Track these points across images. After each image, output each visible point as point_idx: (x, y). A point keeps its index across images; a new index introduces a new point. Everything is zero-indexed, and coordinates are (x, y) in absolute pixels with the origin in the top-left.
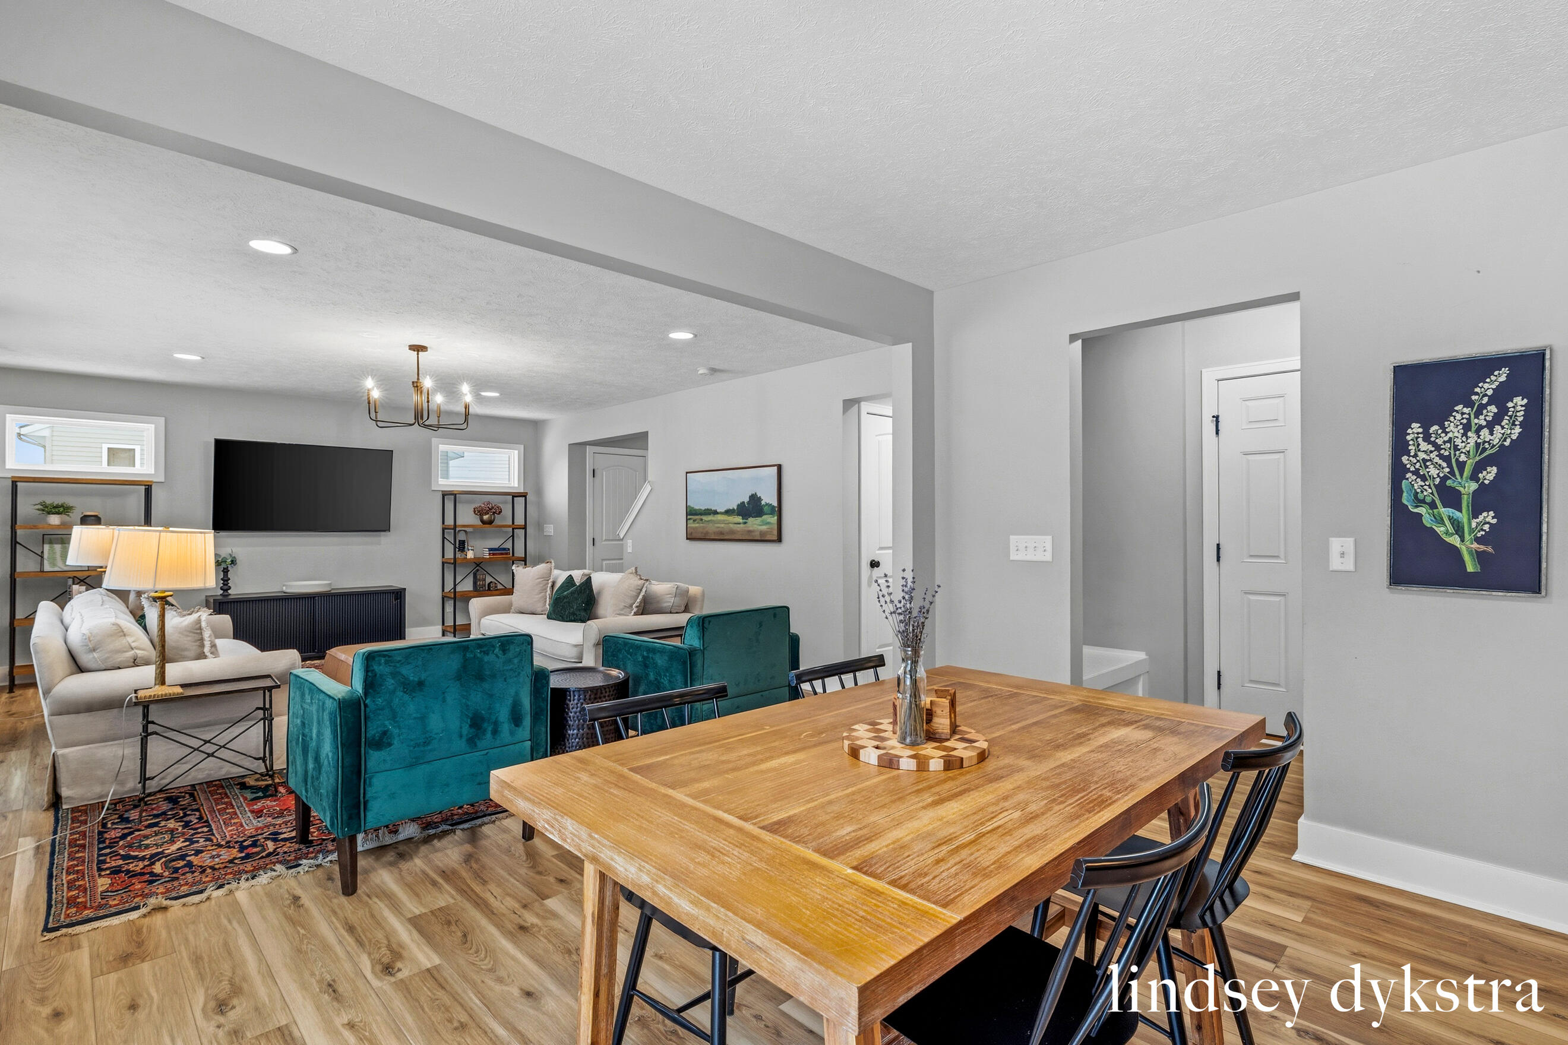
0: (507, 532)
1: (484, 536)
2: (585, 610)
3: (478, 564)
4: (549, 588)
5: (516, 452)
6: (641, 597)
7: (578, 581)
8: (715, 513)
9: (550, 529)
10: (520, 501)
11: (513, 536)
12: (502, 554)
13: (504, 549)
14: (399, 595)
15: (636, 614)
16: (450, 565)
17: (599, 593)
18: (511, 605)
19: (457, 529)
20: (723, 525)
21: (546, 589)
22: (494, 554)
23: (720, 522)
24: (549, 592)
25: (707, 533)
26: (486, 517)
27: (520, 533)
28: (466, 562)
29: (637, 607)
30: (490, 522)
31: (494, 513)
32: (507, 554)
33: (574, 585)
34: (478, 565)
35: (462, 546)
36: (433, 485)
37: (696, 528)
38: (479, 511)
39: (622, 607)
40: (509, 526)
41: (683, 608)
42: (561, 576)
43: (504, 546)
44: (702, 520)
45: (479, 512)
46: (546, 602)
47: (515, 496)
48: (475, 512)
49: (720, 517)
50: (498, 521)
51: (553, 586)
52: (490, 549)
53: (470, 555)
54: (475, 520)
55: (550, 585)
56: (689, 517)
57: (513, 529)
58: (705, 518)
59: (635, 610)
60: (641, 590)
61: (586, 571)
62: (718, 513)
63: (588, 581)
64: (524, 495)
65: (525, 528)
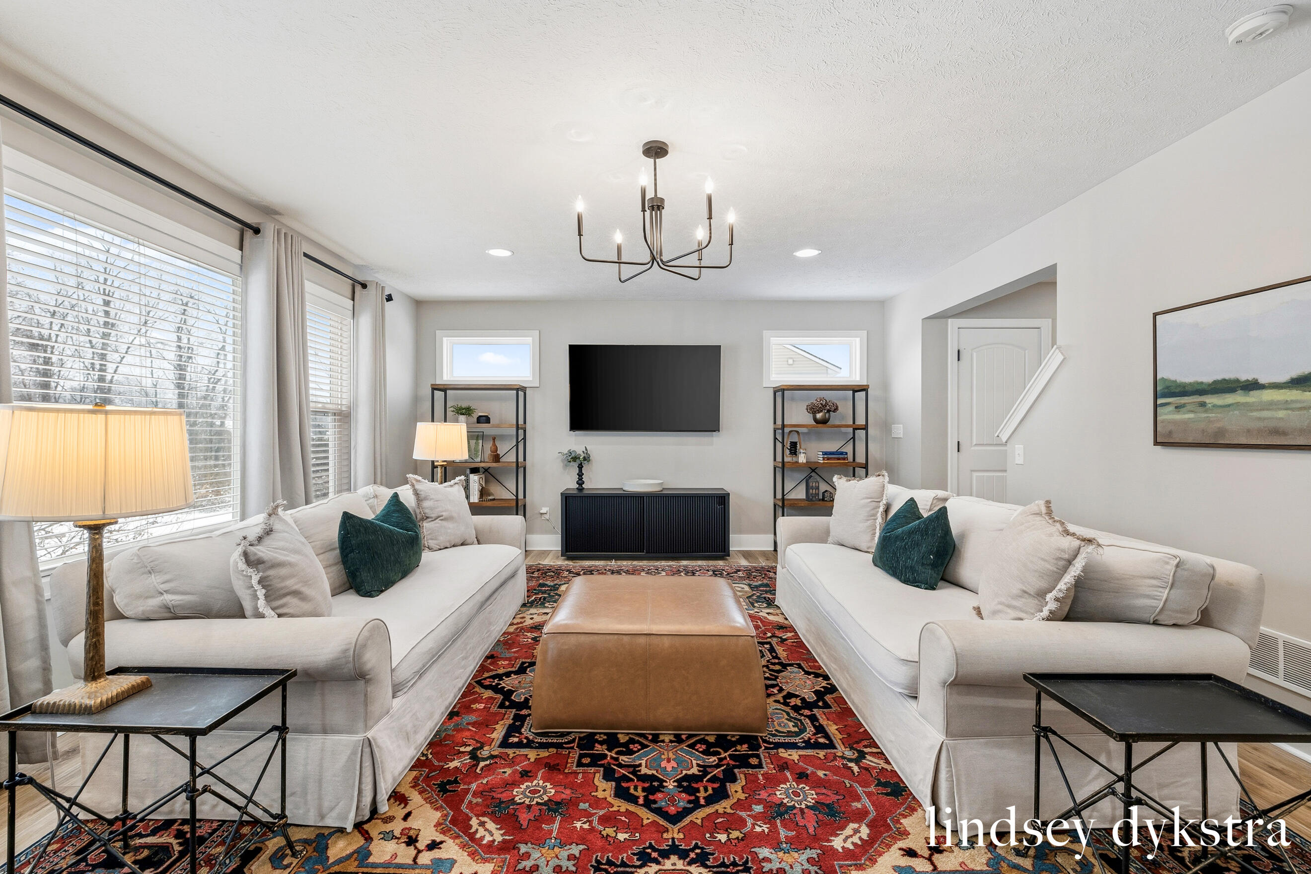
0: (846, 433)
1: (820, 437)
2: (934, 566)
3: (813, 469)
4: (879, 515)
5: (858, 340)
6: (1068, 579)
7: (925, 510)
8: (1253, 386)
9: (898, 431)
10: (861, 395)
11: (854, 438)
12: (839, 459)
13: (842, 453)
14: (722, 499)
15: (1053, 617)
16: (782, 469)
17: (963, 536)
18: (827, 532)
19: (787, 430)
20: (1281, 414)
21: (875, 515)
22: (828, 459)
23: (1271, 405)
24: (879, 520)
25: (1221, 432)
26: (819, 416)
27: (861, 434)
28: (796, 466)
29: (1057, 599)
30: (824, 422)
31: (829, 411)
32: (844, 459)
33: (919, 517)
34: (813, 471)
35: (794, 449)
36: (764, 383)
37: (1185, 422)
38: (811, 409)
39: (1015, 591)
40: (848, 426)
41: (1194, 616)
42: (899, 496)
43: (843, 450)
44: (1203, 405)
45: (813, 410)
46: (875, 534)
47: (856, 389)
48: (807, 409)
49: (1267, 395)
50: (835, 419)
51: (887, 510)
52: (825, 453)
53: (802, 459)
54: (808, 419)
55: (881, 509)
56: (1159, 401)
57: (854, 429)
58: (1211, 400)
59: (1052, 605)
60: (1070, 562)
61: (941, 493)
62: (1262, 387)
63: (942, 515)
64: (864, 389)
65: (865, 428)
